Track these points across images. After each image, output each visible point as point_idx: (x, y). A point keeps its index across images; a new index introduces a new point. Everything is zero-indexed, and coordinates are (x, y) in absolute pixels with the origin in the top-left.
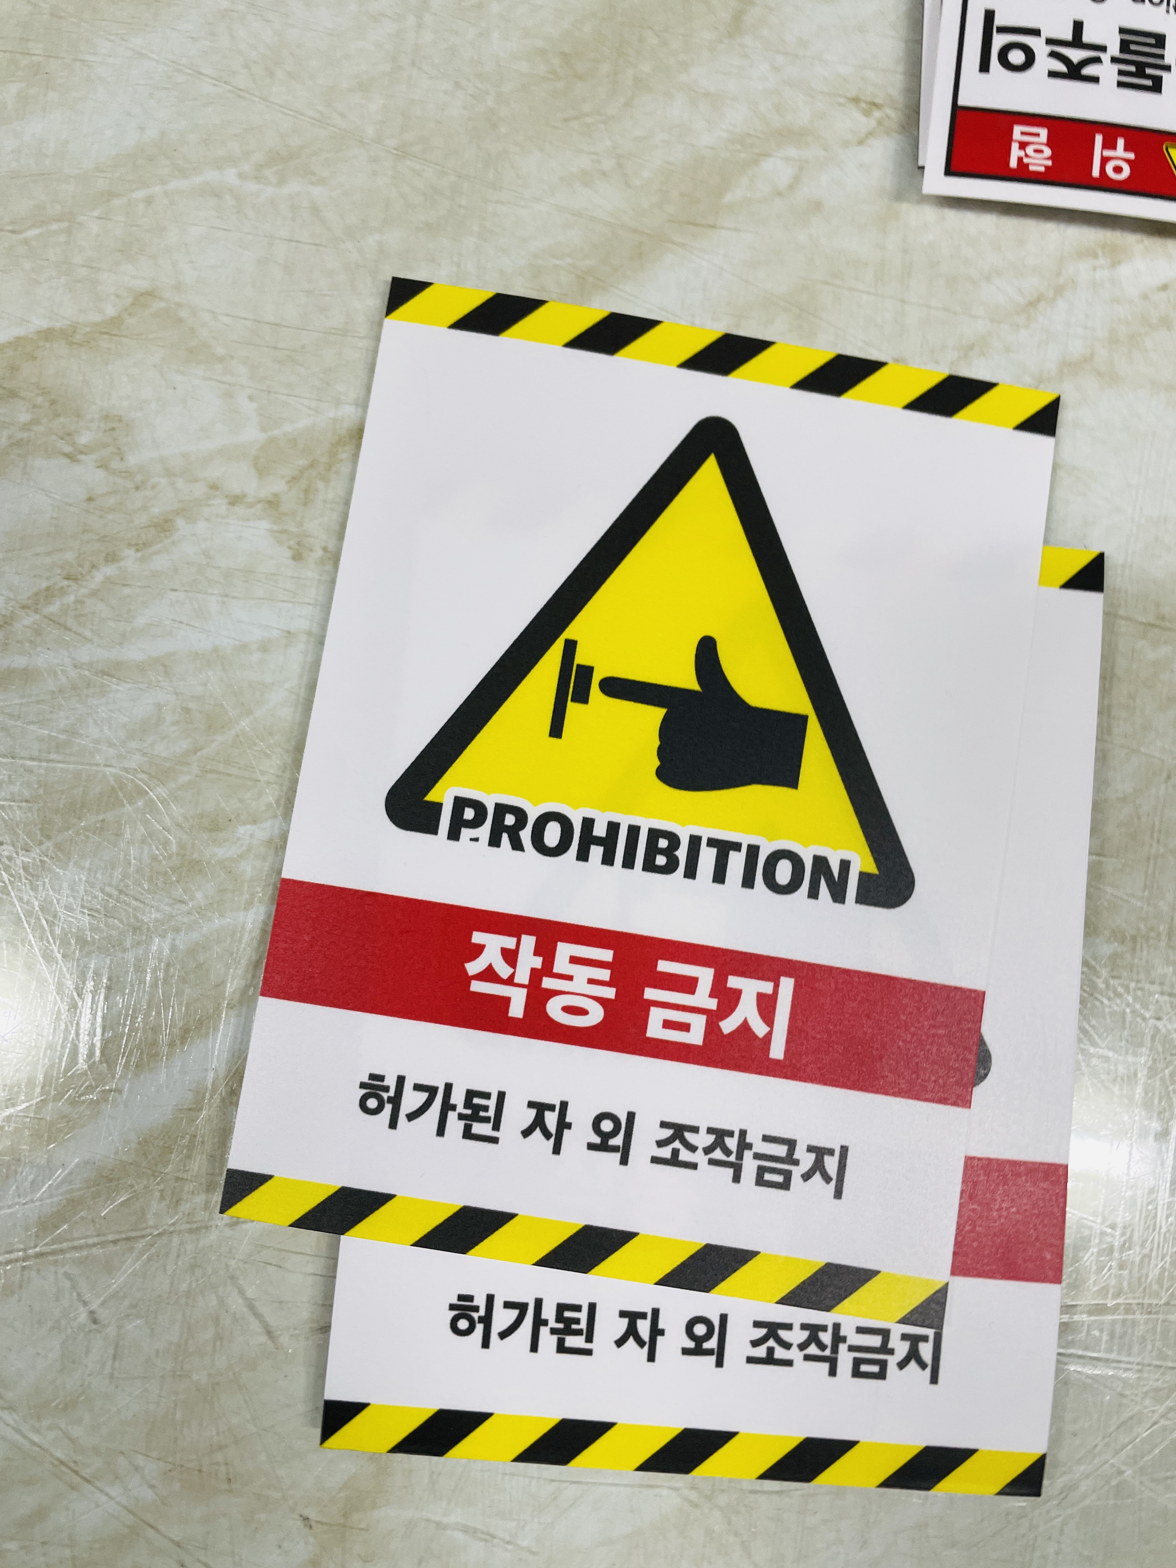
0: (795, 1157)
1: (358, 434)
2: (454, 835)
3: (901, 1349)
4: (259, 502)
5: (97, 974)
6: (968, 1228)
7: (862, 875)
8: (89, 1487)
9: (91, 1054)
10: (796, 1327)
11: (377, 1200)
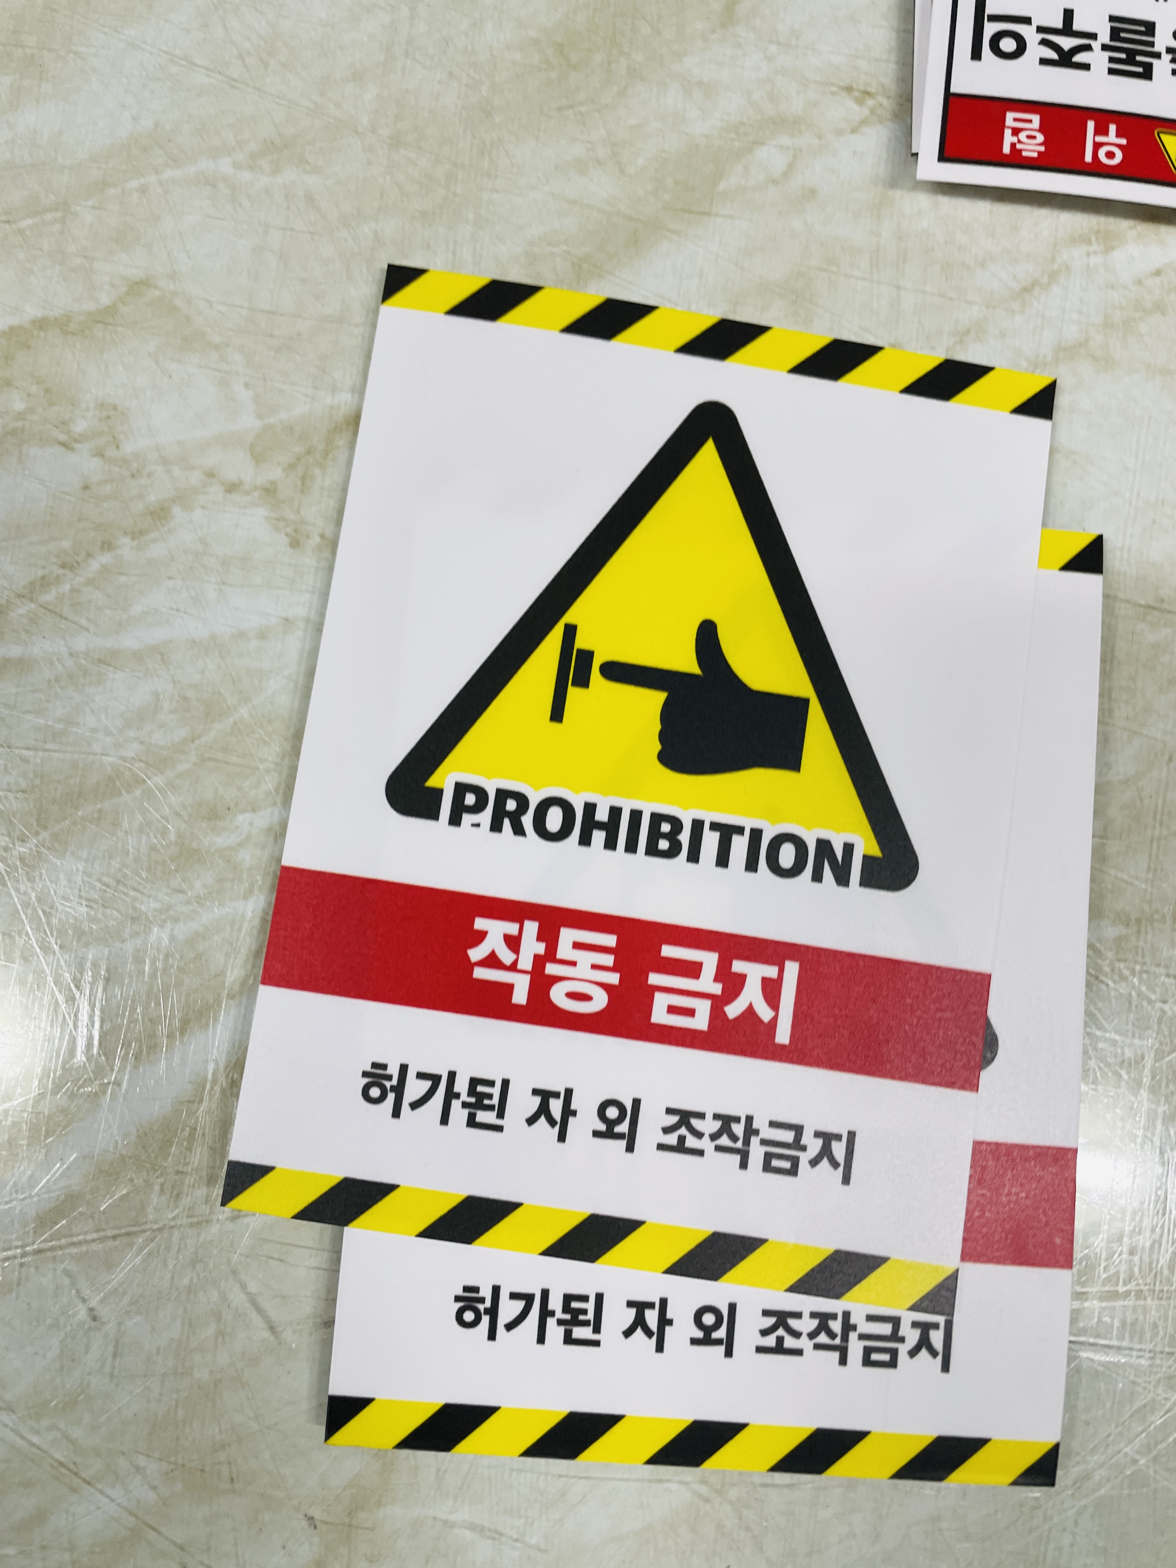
0: (803, 1142)
1: (354, 421)
2: (455, 820)
3: (912, 1337)
4: (256, 488)
5: (95, 966)
6: (977, 1214)
7: (866, 858)
8: (90, 1488)
9: (89, 1046)
10: (806, 1315)
11: (381, 1191)
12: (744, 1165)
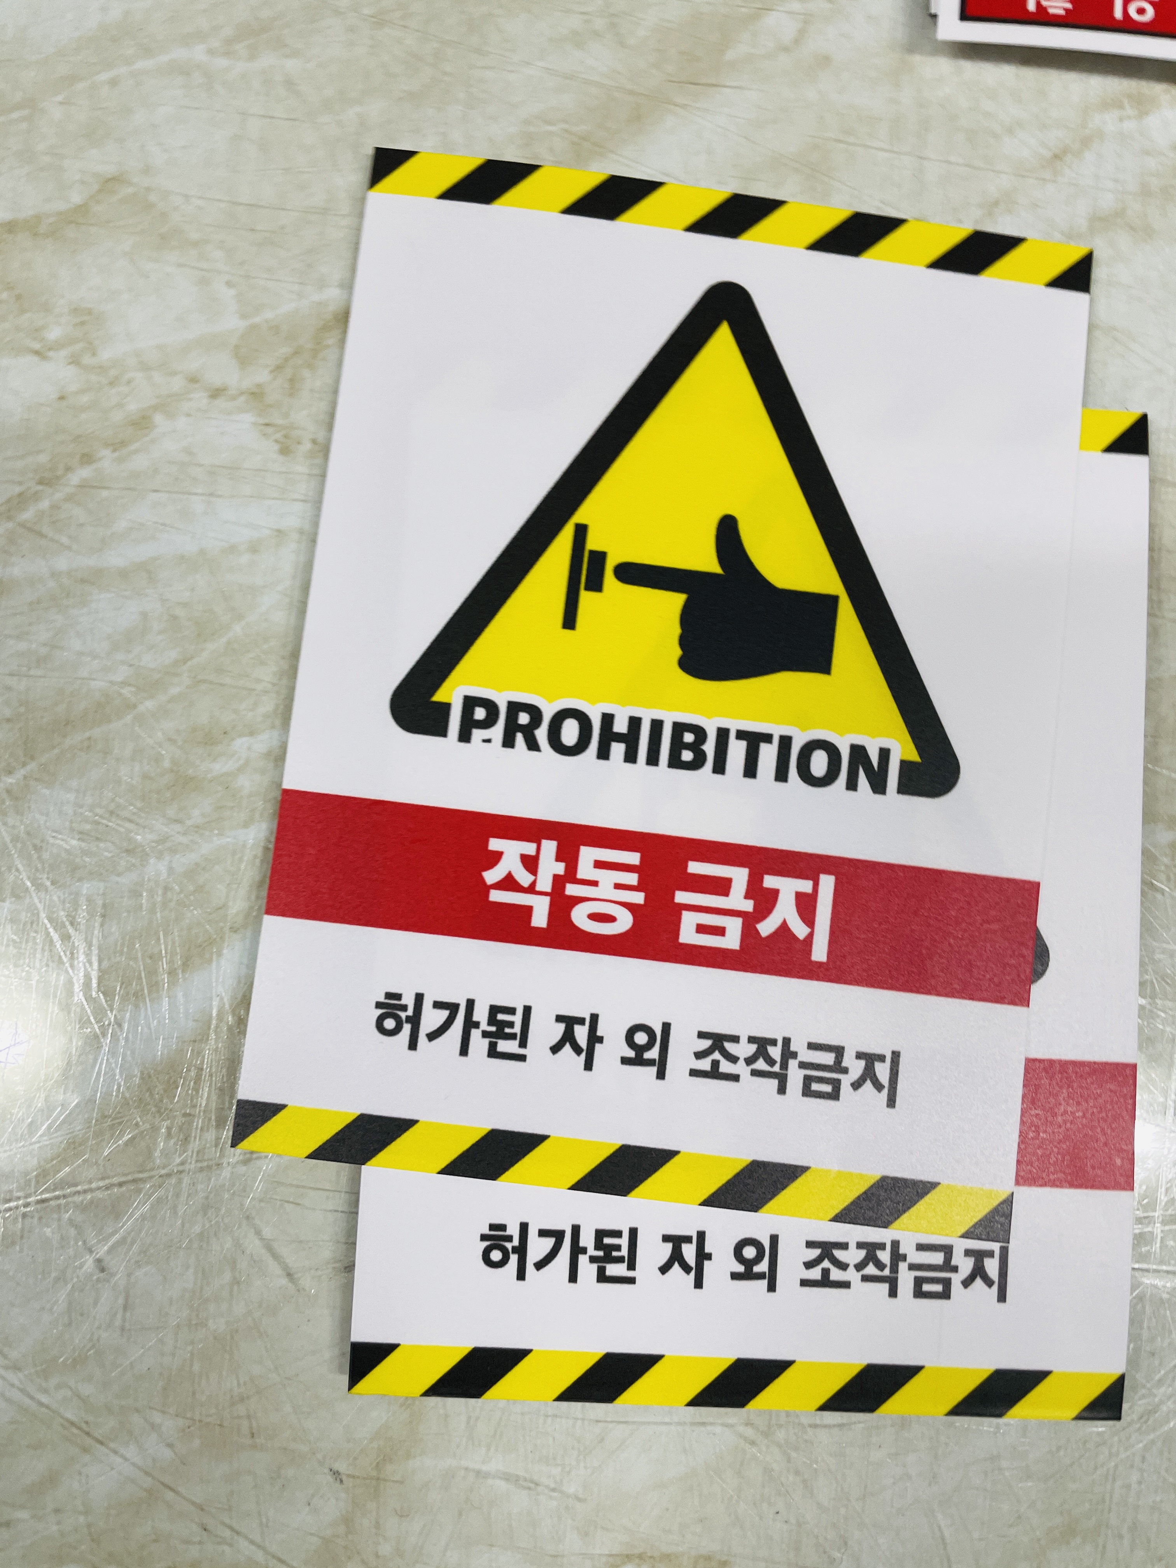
0: (844, 1064)
1: (343, 318)
2: (465, 737)
3: (966, 1266)
4: (242, 393)
5: (90, 900)
6: (1031, 1135)
7: (903, 763)
8: (102, 1448)
9: (87, 985)
10: (852, 1246)
11: (399, 1126)
12: (782, 1090)
